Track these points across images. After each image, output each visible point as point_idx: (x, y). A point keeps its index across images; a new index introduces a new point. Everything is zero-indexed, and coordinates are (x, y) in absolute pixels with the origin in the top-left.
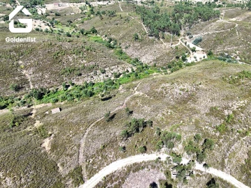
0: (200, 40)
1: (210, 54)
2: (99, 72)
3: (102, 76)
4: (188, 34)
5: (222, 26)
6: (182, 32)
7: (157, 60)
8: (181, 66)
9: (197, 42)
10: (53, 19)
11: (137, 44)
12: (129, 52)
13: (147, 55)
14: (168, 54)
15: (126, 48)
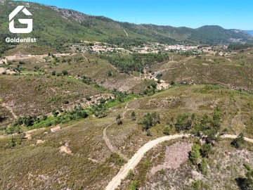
0: (161, 75)
1: (172, 84)
2: (84, 99)
3: (88, 103)
4: (150, 72)
5: (174, 65)
6: (145, 71)
7: (133, 89)
8: (154, 93)
9: (159, 76)
10: (19, 66)
11: (111, 79)
12: (106, 85)
13: (123, 87)
14: (140, 85)
15: (102, 83)
